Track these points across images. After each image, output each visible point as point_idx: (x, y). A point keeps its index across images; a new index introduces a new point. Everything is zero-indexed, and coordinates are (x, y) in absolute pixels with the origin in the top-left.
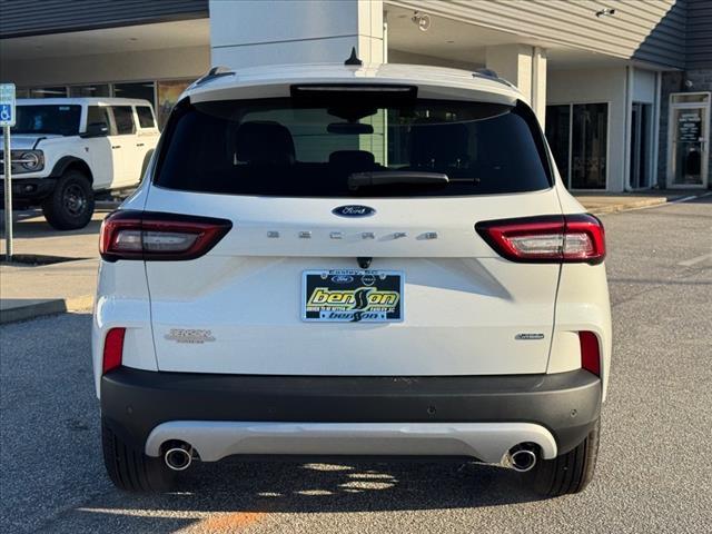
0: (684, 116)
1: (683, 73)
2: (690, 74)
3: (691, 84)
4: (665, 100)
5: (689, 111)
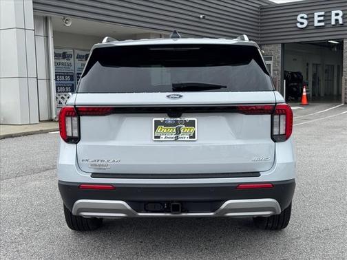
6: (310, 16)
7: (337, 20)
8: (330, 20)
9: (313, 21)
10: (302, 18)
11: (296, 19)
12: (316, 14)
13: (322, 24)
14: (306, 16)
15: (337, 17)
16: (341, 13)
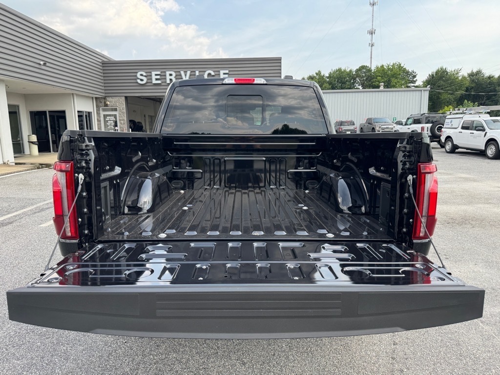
0: (108, 117)
1: (105, 98)
2: (107, 99)
3: (109, 103)
4: (98, 110)
5: (110, 115)
6: (149, 74)
7: (171, 80)
8: (166, 79)
9: (151, 79)
10: (142, 75)
11: (136, 76)
12: (154, 73)
13: (159, 82)
14: (144, 74)
15: (171, 77)
16: (174, 74)
